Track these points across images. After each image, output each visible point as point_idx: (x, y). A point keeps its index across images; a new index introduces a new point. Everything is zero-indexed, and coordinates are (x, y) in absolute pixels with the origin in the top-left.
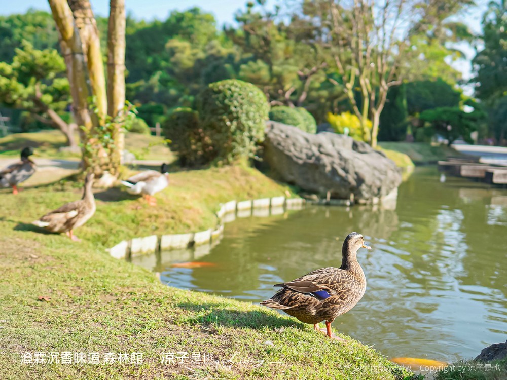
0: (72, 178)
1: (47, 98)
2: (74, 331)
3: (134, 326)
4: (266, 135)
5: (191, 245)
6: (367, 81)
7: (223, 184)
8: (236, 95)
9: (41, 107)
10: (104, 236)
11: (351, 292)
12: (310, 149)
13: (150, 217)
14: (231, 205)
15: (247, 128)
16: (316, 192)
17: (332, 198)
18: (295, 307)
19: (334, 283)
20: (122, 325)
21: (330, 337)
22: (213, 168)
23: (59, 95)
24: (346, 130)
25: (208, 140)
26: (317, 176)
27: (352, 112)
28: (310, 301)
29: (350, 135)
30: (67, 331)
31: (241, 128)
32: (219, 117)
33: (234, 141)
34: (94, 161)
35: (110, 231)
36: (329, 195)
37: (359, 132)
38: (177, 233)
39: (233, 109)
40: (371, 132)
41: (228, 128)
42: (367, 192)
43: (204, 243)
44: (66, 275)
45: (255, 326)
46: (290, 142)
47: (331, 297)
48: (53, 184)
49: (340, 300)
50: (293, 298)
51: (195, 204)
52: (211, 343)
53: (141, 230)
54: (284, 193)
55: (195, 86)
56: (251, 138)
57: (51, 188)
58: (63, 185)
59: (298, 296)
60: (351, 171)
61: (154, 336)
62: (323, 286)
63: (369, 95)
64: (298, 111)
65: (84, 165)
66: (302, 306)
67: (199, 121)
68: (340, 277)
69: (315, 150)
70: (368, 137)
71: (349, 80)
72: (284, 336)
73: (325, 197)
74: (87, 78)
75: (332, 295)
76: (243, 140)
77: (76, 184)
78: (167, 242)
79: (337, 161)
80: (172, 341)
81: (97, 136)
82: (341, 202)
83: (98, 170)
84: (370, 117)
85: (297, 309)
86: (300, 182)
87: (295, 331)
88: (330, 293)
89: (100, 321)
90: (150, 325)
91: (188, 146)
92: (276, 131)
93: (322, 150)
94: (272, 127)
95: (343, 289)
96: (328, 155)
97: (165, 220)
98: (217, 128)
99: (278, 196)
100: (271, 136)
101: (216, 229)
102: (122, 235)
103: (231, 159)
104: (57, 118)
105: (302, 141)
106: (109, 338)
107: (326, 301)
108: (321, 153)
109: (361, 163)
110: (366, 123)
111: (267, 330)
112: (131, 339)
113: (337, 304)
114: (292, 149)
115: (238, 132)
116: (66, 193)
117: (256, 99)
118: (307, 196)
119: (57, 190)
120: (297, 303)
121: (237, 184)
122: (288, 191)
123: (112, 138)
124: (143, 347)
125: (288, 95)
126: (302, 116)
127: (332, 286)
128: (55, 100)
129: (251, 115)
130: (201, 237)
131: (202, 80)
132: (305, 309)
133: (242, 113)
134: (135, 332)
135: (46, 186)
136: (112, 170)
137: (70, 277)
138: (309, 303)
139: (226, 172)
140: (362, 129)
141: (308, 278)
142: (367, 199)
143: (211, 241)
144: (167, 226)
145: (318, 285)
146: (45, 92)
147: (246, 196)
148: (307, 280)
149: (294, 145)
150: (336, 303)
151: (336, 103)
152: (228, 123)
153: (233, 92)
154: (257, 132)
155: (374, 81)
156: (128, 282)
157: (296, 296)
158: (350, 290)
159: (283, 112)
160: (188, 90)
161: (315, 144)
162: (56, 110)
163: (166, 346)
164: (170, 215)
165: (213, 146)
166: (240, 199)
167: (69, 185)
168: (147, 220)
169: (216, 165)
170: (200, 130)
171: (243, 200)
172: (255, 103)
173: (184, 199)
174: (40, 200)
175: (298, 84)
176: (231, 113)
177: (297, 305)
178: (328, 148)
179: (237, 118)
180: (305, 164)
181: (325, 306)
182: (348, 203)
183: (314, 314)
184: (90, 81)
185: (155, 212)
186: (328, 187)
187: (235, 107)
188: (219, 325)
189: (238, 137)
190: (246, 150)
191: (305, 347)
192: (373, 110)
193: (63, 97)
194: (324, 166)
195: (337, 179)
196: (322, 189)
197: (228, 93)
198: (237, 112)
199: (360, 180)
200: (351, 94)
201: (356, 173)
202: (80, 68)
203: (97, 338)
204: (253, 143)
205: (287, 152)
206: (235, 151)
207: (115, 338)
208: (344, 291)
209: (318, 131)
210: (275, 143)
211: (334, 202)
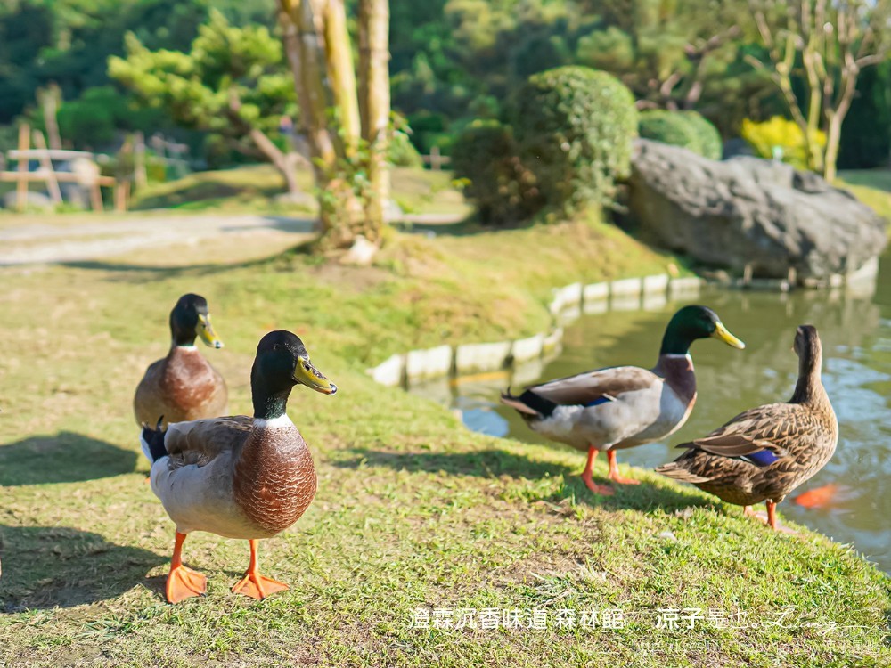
0: (303, 249)
1: (250, 112)
2: (336, 507)
3: (435, 502)
4: (633, 166)
5: (509, 362)
6: (818, 57)
7: (557, 254)
8: (578, 94)
9: (239, 127)
10: (364, 347)
11: (816, 450)
12: (714, 189)
13: (437, 314)
14: (571, 292)
15: (598, 154)
16: (724, 266)
17: (756, 276)
18: (716, 480)
19: (783, 436)
20: (415, 499)
21: (773, 527)
22: (539, 227)
23: (270, 104)
24: (778, 152)
25: (530, 177)
26: (727, 238)
27: (788, 117)
28: (741, 468)
29: (785, 160)
30: (326, 508)
31: (588, 155)
32: (548, 135)
33: (576, 177)
34: (339, 219)
35: (372, 339)
36: (748, 272)
37: (801, 154)
38: (484, 341)
39: (573, 120)
40: (824, 152)
41: (565, 154)
42: (820, 265)
43: (531, 360)
44: (311, 414)
45: (640, 505)
46: (676, 176)
47: (779, 461)
48: (272, 259)
49: (796, 465)
50: (713, 464)
51: (513, 291)
52: (567, 533)
53: (423, 336)
54: (666, 268)
55: (498, 79)
56: (606, 171)
57: (269, 267)
58: (288, 260)
59: (721, 462)
60: (791, 227)
61: (469, 519)
62: (765, 443)
63: (822, 84)
64: (688, 119)
65: (322, 226)
66: (728, 477)
67: (513, 142)
68: (794, 425)
69: (723, 190)
70: (817, 163)
71: (782, 59)
72: (692, 523)
73: (741, 275)
74: (323, 76)
75: (781, 457)
76: (591, 176)
77: (309, 258)
78: (467, 357)
79: (764, 209)
80: (500, 528)
81: (341, 174)
82: (772, 283)
83: (346, 235)
84: (823, 124)
85: (720, 482)
86: (695, 248)
87: (712, 515)
88: (777, 453)
89: (377, 492)
90: (461, 501)
91: (493, 188)
92: (651, 157)
93: (736, 190)
94: (644, 150)
95: (800, 445)
96: (747, 198)
97: (463, 320)
98: (546, 156)
99: (656, 273)
100: (643, 166)
101: (550, 335)
102: (392, 346)
103: (570, 209)
104: (266, 145)
105: (699, 175)
106: (396, 521)
107: (772, 467)
108: (734, 195)
109: (809, 212)
110: (816, 137)
111: (660, 513)
112: (432, 523)
113: (791, 471)
114: (680, 189)
115: (583, 162)
116: (295, 275)
117: (615, 102)
118: (708, 273)
119: (280, 270)
120: (718, 472)
121: (582, 254)
122: (673, 266)
123: (369, 178)
124: (453, 536)
125: (666, 89)
126: (695, 127)
127: (781, 440)
128: (264, 114)
129: (607, 129)
130: (525, 349)
131: (511, 67)
132: (732, 482)
133: (589, 126)
134: (437, 512)
135: (262, 262)
136: (370, 233)
137: (317, 417)
138: (741, 473)
139: (562, 234)
140: (806, 147)
141: (736, 429)
142: (819, 278)
143: (542, 354)
144: (466, 330)
145: (754, 442)
146: (246, 100)
147: (597, 274)
148: (735, 433)
149: (684, 181)
150: (789, 470)
151: (754, 101)
152: (565, 145)
153: (573, 90)
154: (618, 160)
155: (832, 57)
156: (414, 427)
157: (717, 461)
158: (814, 445)
159: (660, 121)
160: (485, 86)
161: (722, 180)
162: (266, 131)
163: (491, 537)
164: (471, 310)
165: (538, 186)
166: (588, 281)
167: (298, 260)
168: (432, 318)
169: (544, 221)
170: (515, 159)
171: (592, 281)
172: (612, 108)
173: (493, 282)
174: (254, 287)
175: (686, 67)
176: (569, 127)
177: (719, 476)
178: (748, 186)
179: (582, 137)
180: (705, 217)
181: (768, 475)
182: (784, 285)
183: (749, 491)
184: (329, 81)
185: (445, 306)
186: (747, 257)
187: (578, 116)
188: (577, 503)
189: (583, 170)
190: (598, 193)
191: (731, 543)
192: (829, 112)
193: (276, 108)
194: (740, 219)
195: (765, 243)
196: (735, 261)
197: (565, 92)
198: (581, 126)
199: (807, 244)
200: (785, 84)
201: (801, 232)
202: (312, 58)
203: (378, 521)
204: (610, 179)
205: (671, 196)
206: (577, 195)
207: (406, 521)
208: (804, 448)
209: (726, 155)
210: (649, 179)
211: (759, 283)
